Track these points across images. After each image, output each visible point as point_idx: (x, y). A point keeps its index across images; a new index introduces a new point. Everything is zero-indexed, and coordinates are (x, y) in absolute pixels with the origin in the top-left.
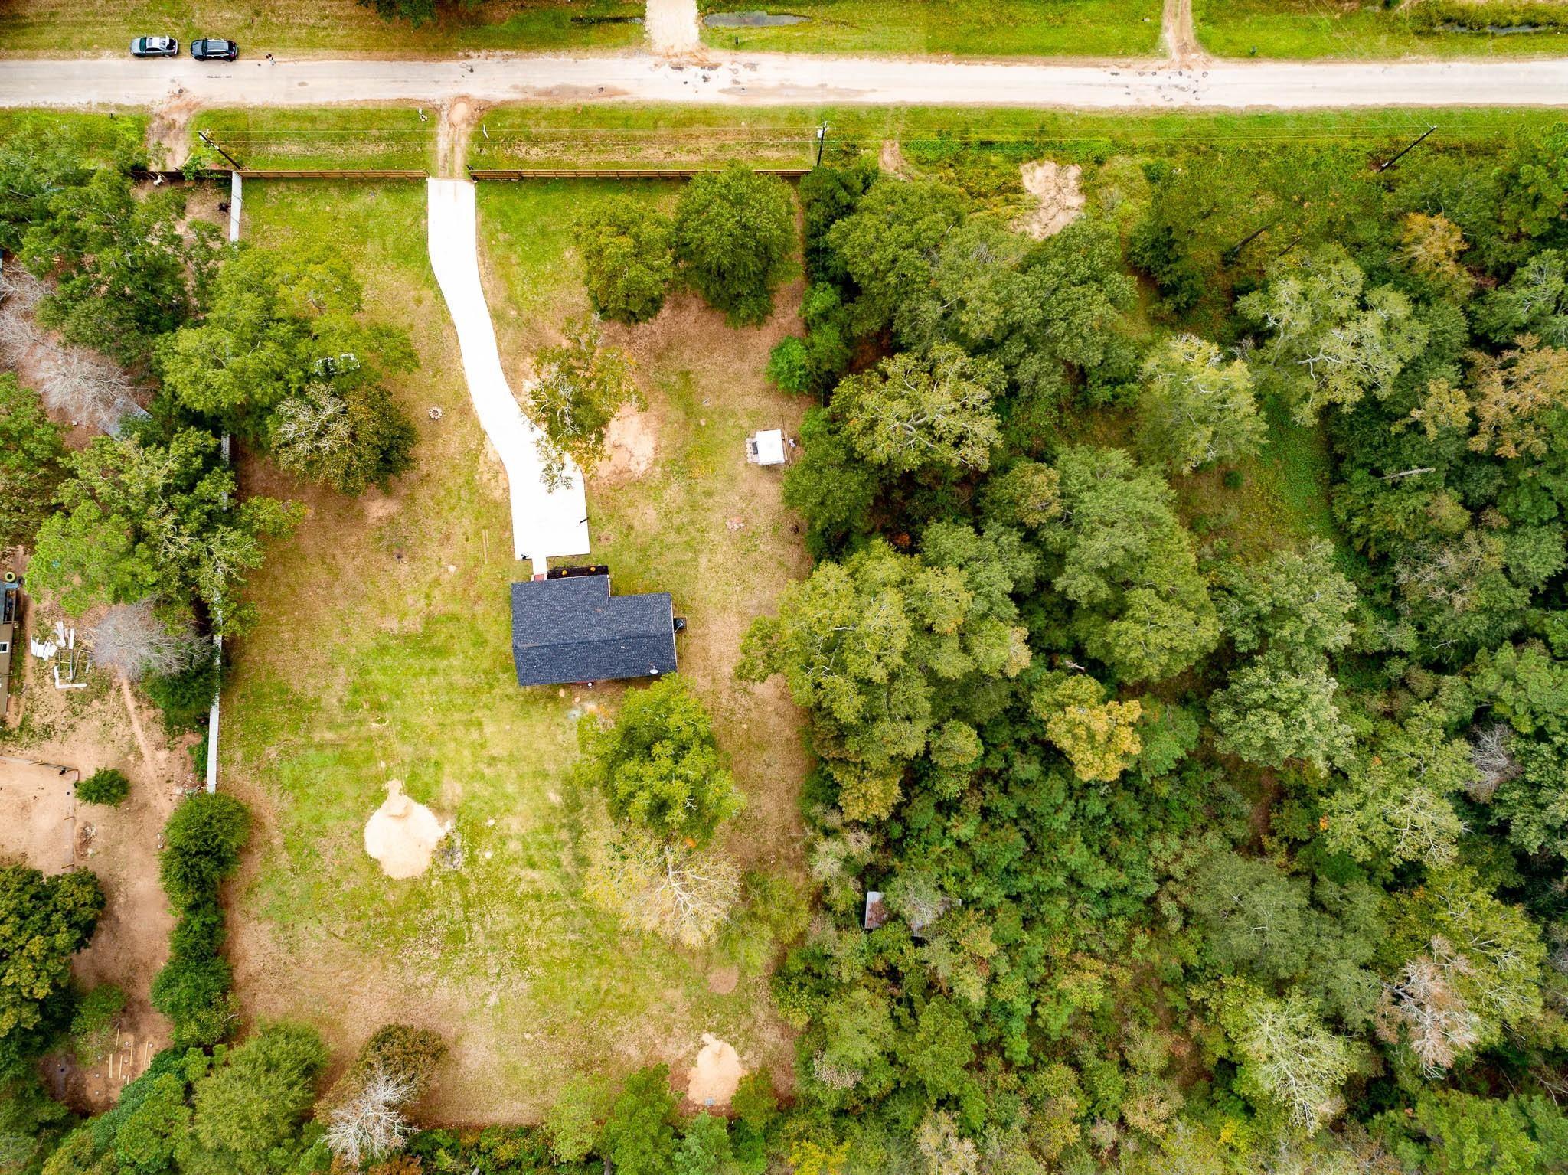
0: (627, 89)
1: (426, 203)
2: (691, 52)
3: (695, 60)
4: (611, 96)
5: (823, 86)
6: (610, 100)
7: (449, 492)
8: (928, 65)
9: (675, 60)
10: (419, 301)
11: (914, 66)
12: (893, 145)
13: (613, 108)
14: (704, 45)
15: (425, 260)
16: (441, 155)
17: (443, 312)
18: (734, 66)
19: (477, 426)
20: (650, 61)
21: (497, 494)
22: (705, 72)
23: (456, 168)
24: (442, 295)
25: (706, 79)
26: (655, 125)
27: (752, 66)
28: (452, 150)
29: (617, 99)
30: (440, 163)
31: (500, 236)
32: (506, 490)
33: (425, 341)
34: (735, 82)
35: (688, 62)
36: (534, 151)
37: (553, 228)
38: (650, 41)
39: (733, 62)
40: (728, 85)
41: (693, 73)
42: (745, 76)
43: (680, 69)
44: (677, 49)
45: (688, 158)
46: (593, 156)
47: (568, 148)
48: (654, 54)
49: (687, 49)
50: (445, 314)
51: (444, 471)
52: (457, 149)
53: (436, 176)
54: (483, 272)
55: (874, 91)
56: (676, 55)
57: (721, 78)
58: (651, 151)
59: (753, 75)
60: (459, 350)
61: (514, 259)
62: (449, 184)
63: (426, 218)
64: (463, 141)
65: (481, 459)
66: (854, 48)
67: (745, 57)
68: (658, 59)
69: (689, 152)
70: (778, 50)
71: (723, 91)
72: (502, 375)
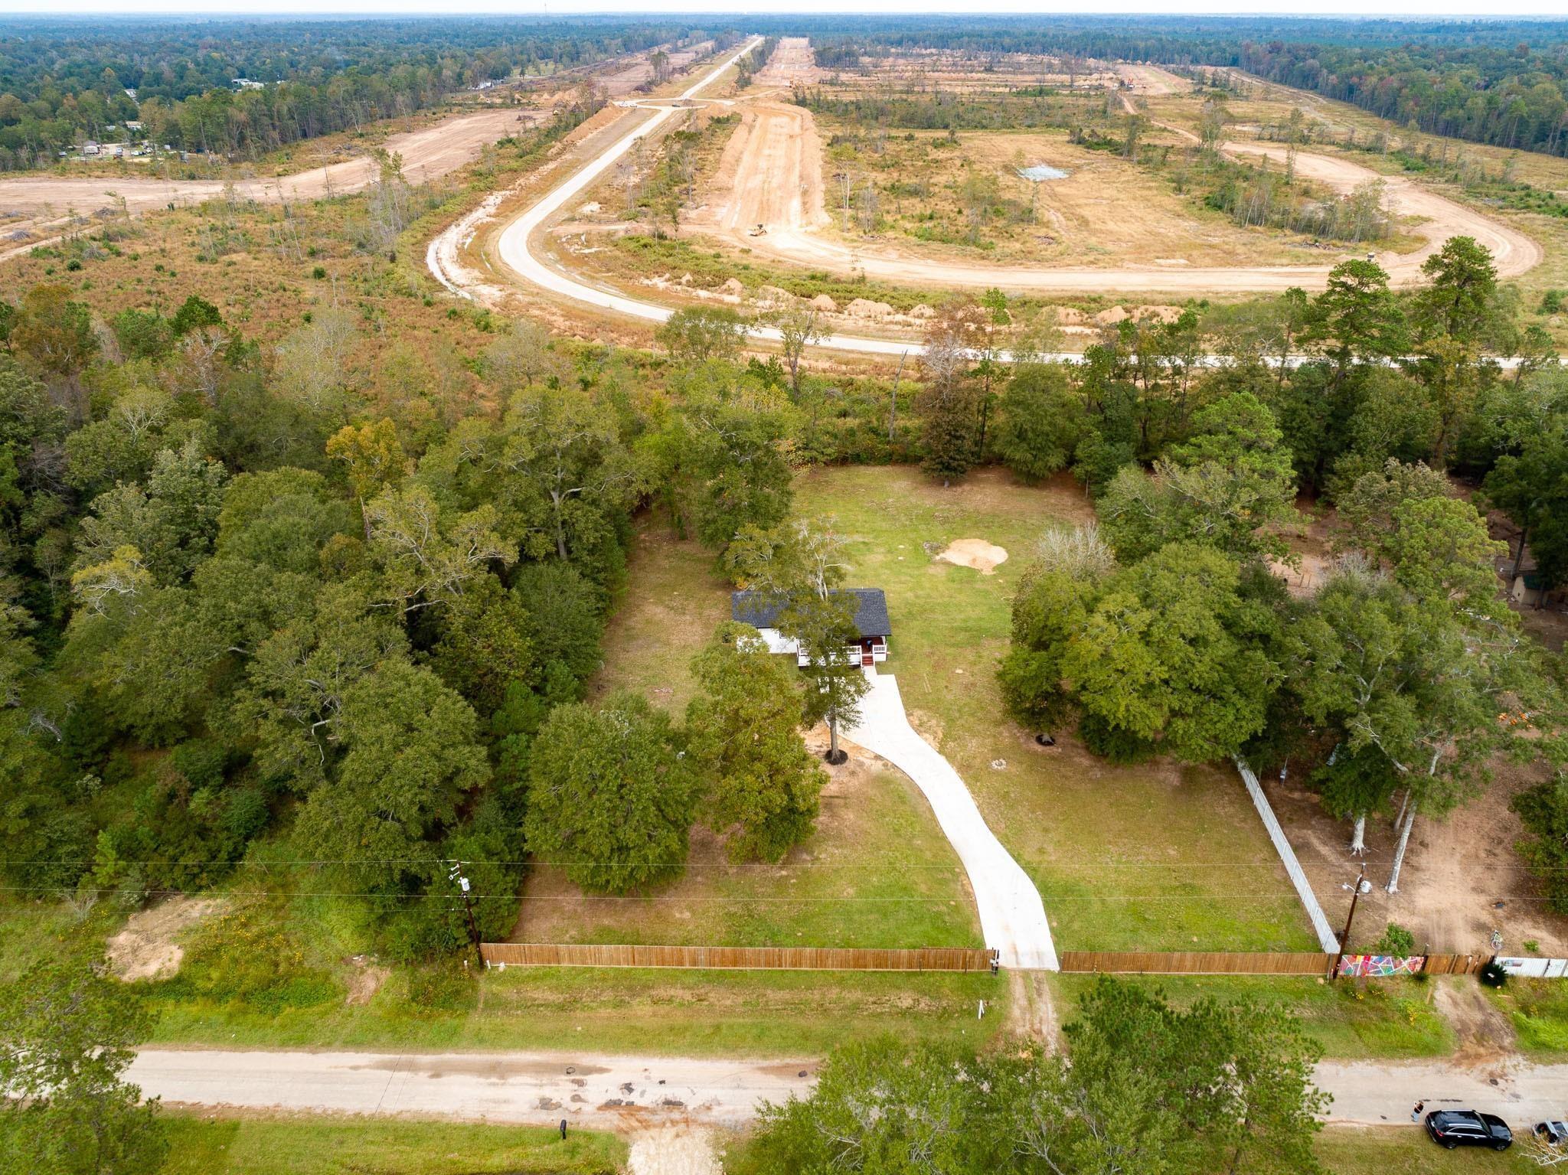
0: (759, 1076)
1: (1056, 944)
2: (646, 1128)
3: (644, 1115)
4: (787, 1066)
5: (437, 1075)
6: (788, 1060)
7: (972, 715)
8: (246, 1103)
9: (676, 1115)
10: (1041, 851)
11: (270, 1103)
12: (356, 999)
13: (784, 1050)
14: (622, 1138)
15: (1044, 890)
16: (1047, 996)
17: (1008, 842)
18: (575, 1106)
19: (951, 758)
20: (716, 1113)
21: (918, 713)
22: (626, 1098)
23: (1020, 981)
24: (1013, 857)
25: (628, 1088)
26: (717, 1028)
27: (546, 1104)
28: (1030, 1001)
29: (776, 1062)
30: (1046, 987)
31: (944, 909)
32: (909, 715)
33: (1025, 819)
34: (580, 1083)
35: (653, 1112)
36: (906, 1002)
37: (871, 917)
38: (716, 1144)
39: (577, 1112)
40: (590, 1079)
41: (648, 1096)
42: (561, 1090)
43: (668, 1103)
44: (669, 1132)
45: (672, 992)
46: (817, 997)
47: (856, 1007)
48: (710, 1125)
49: (653, 1132)
50: (1004, 841)
51: (980, 728)
52: (1024, 1002)
53: (1048, 972)
54: (963, 877)
55: (355, 1068)
56: (674, 1123)
57: (600, 1089)
58: (728, 1002)
59: (548, 1092)
60: (982, 812)
61: (923, 888)
62: (1027, 963)
63: (1052, 929)
64: (1016, 1012)
65: (941, 735)
66: (363, 1130)
67: (554, 1119)
68: (704, 1118)
69: (670, 1000)
70: (497, 1128)
71: (602, 1070)
72: (925, 792)
